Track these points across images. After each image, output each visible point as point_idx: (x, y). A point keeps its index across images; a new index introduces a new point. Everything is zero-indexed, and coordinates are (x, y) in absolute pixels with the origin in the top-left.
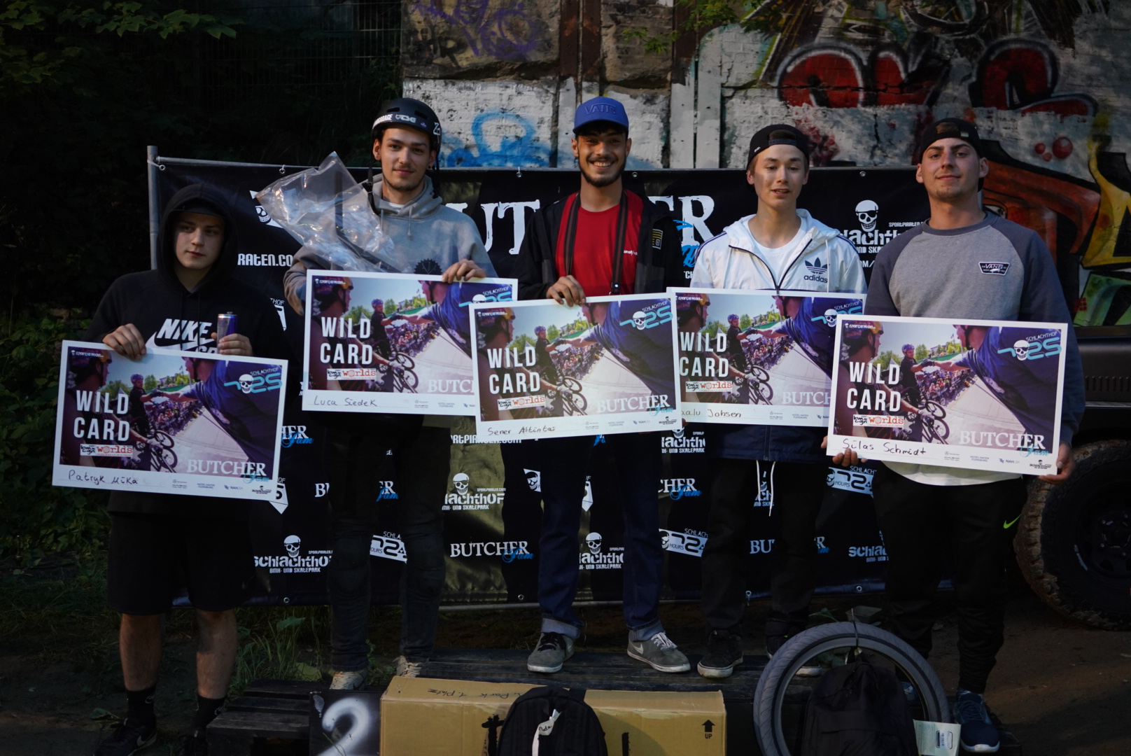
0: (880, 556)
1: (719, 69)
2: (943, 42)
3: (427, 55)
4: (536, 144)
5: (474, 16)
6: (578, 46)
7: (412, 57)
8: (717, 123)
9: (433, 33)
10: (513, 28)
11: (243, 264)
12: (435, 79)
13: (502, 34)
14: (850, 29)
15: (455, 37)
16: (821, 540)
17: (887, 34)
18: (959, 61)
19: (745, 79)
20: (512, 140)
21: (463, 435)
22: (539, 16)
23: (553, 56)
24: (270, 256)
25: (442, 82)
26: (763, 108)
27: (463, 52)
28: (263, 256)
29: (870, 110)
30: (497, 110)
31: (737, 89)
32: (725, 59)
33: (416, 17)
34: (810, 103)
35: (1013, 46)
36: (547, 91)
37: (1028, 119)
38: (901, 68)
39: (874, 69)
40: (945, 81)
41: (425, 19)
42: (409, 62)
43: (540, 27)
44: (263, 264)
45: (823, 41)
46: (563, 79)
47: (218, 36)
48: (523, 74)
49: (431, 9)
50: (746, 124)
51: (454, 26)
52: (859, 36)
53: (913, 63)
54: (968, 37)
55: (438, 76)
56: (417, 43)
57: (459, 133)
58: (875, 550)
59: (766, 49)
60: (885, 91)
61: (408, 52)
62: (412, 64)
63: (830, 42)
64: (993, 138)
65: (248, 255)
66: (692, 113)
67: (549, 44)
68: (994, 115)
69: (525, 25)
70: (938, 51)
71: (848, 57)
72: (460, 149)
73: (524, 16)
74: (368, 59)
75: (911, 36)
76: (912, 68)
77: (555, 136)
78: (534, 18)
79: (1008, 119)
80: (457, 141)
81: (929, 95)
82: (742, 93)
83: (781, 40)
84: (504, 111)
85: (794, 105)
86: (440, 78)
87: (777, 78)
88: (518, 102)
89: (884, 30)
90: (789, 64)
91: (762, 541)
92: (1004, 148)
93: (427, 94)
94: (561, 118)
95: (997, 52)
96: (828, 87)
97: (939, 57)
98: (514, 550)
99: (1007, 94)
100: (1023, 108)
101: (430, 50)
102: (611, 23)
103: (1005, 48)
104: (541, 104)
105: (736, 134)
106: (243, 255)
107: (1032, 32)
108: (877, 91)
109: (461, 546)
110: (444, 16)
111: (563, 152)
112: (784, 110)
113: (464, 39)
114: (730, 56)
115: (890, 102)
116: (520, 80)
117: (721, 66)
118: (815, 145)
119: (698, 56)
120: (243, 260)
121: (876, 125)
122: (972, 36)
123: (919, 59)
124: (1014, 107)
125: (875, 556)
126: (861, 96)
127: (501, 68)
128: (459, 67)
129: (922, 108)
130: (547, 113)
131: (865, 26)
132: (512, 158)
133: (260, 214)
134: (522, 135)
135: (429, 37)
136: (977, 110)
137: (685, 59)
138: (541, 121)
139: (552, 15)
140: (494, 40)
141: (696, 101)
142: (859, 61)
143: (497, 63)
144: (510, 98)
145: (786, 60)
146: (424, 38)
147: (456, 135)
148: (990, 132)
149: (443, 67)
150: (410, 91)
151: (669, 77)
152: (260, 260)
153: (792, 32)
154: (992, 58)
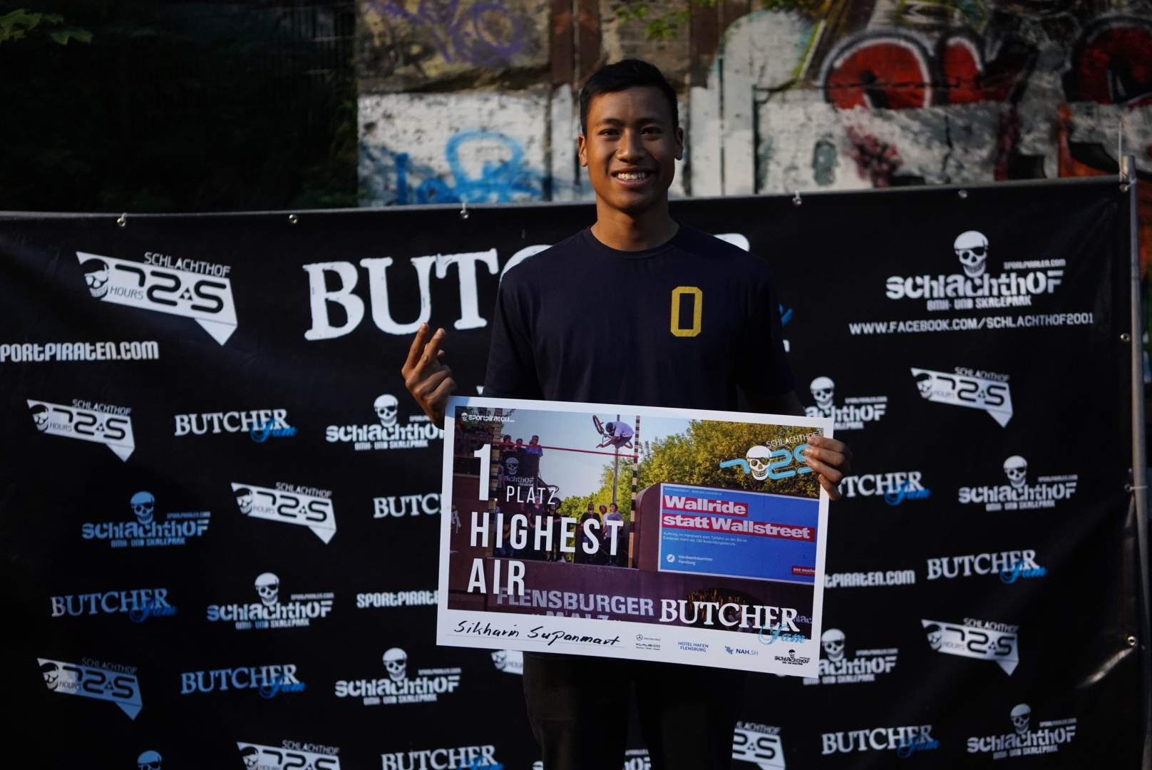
0: (1012, 748)
1: (748, 67)
2: (1027, 23)
3: (386, 64)
4: (526, 169)
5: (443, 13)
6: (573, 46)
7: (369, 67)
8: (749, 135)
9: (393, 37)
10: (493, 27)
11: (70, 358)
12: (397, 93)
13: (479, 34)
14: (911, 11)
15: (421, 39)
16: (926, 730)
17: (957, 14)
18: (1046, 44)
19: (782, 79)
20: (496, 165)
21: (396, 593)
22: (524, 10)
23: (541, 59)
24: (108, 345)
25: (406, 97)
26: (806, 114)
27: (430, 59)
28: (99, 345)
29: (940, 111)
30: (476, 129)
31: (772, 91)
32: (757, 55)
33: (371, 18)
34: (863, 104)
35: (1115, 25)
36: (537, 104)
37: (1137, 114)
38: (976, 57)
39: (942, 60)
40: (1031, 69)
41: (383, 20)
42: (365, 73)
43: (525, 24)
44: (100, 357)
45: (878, 28)
46: (556, 87)
47: (65, 41)
48: (507, 84)
49: (389, 7)
50: (785, 135)
51: (419, 28)
52: (923, 20)
53: (992, 51)
54: (1058, 16)
55: (401, 88)
56: (373, 49)
57: (430, 159)
58: (1005, 741)
59: (806, 40)
60: (957, 86)
61: (363, 61)
62: (367, 77)
63: (886, 29)
64: (1095, 139)
65: (76, 345)
66: (717, 122)
67: (537, 44)
68: (1095, 111)
69: (507, 23)
70: (1021, 34)
71: (910, 46)
72: (431, 179)
73: (506, 11)
74: (323, 75)
75: (989, 16)
76: (991, 56)
77: (548, 158)
78: (518, 13)
79: (1112, 114)
80: (428, 170)
81: (1012, 91)
82: (778, 96)
83: (825, 29)
84: (484, 130)
85: (844, 107)
86: (405, 91)
87: (822, 76)
88: (501, 117)
89: (953, 12)
90: (836, 58)
91: (840, 735)
92: (1109, 151)
93: (388, 112)
94: (556, 136)
95: (1095, 34)
96: (886, 84)
97: (1022, 43)
98: (476, 760)
99: (1110, 84)
100: (1132, 101)
101: (389, 57)
102: (612, 15)
103: (1106, 28)
104: (529, 120)
105: (774, 146)
106: (70, 345)
107: (1138, 8)
108: (947, 86)
109: (396, 758)
110: (405, 15)
111: (559, 180)
112: (832, 115)
113: (432, 42)
114: (761, 50)
115: (964, 101)
116: (502, 90)
117: (751, 64)
118: (872, 156)
119: (722, 52)
120: (70, 352)
121: (948, 131)
122: (1064, 14)
123: (999, 45)
124: (1119, 101)
125: (1005, 749)
126: (928, 93)
127: (478, 77)
128: (426, 78)
129: (1006, 107)
130: (538, 130)
131: (929, 8)
132: (496, 187)
133: (92, 286)
134: (508, 157)
135: (388, 41)
136: (1074, 106)
137: (705, 58)
138: (531, 141)
139: (539, 9)
140: (469, 42)
141: (722, 108)
142: (924, 51)
143: (473, 71)
144: (491, 114)
145: (833, 53)
146: (383, 44)
147: (426, 162)
148: (1092, 131)
149: (407, 78)
150: (366, 108)
151: (687, 79)
152: (95, 351)
153: (839, 18)
154: (1090, 40)
